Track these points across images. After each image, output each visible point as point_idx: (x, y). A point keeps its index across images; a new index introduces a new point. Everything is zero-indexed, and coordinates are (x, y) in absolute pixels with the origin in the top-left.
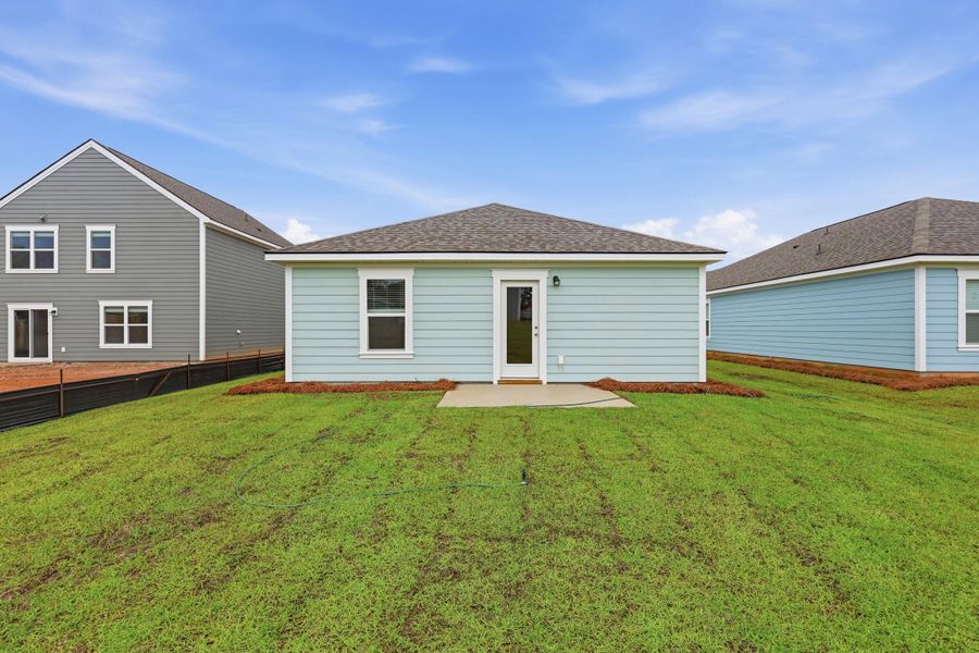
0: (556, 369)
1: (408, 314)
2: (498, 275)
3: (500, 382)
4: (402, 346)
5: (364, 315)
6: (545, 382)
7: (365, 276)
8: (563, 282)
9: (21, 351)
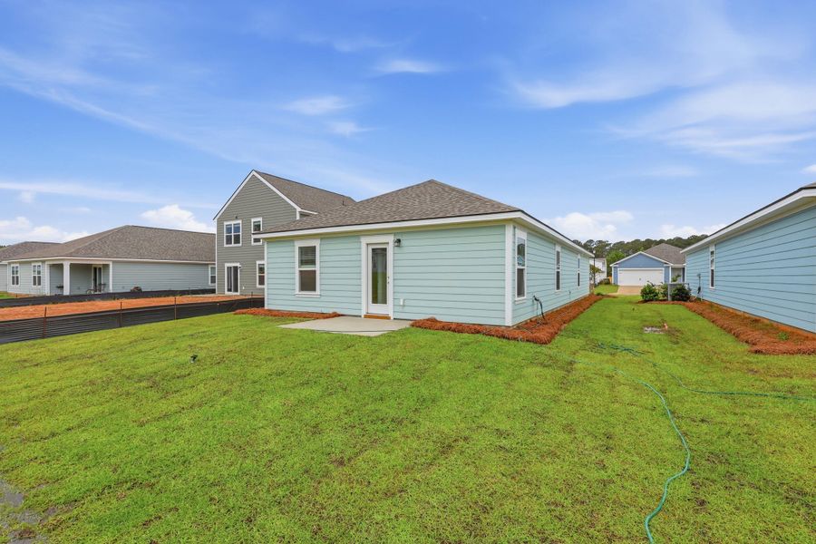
0: (398, 309)
1: (317, 268)
2: (364, 240)
3: (366, 316)
4: (314, 289)
5: (297, 270)
6: (392, 318)
7: (298, 244)
8: (403, 243)
9: (229, 290)
